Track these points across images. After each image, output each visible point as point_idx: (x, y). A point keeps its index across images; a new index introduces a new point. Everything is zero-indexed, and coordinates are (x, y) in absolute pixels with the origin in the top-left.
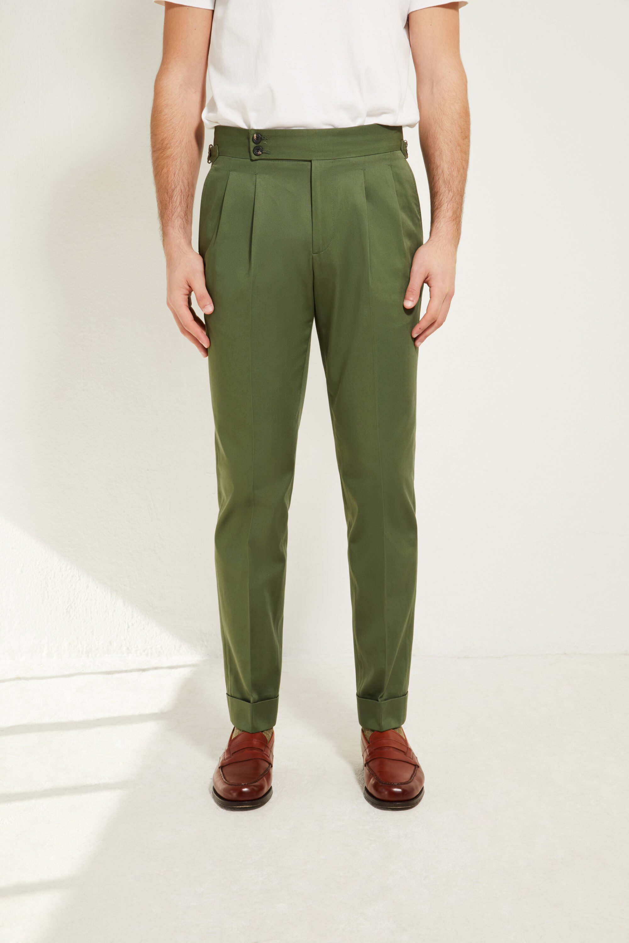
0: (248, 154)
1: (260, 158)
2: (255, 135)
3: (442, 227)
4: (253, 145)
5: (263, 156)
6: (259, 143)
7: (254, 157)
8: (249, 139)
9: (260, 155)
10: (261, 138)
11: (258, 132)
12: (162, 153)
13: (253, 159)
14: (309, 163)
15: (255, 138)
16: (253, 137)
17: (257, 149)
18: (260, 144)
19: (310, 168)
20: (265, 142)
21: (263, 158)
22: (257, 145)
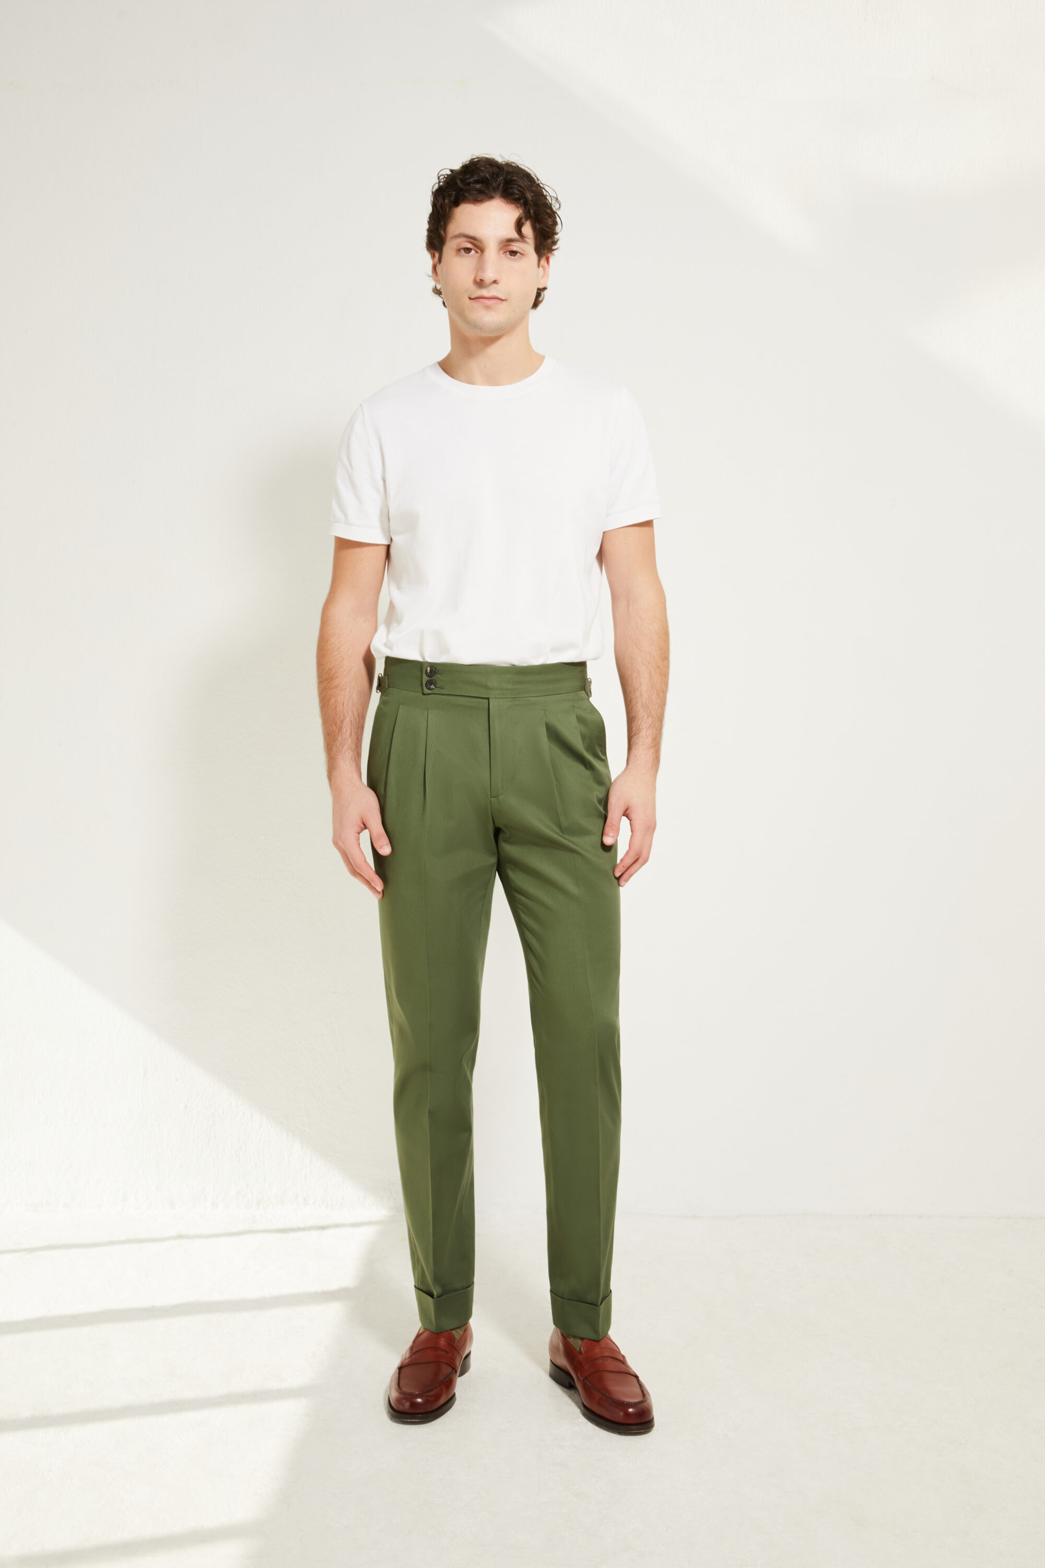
0: (420, 687)
1: (433, 692)
2: (429, 669)
3: (640, 755)
4: (425, 679)
5: (436, 691)
6: (433, 676)
7: (426, 691)
8: (422, 672)
9: (433, 689)
10: (435, 672)
11: (432, 665)
12: (329, 683)
13: (425, 693)
14: (487, 701)
15: (429, 671)
16: (427, 670)
17: (429, 683)
18: (433, 678)
19: (487, 705)
20: (439, 676)
21: (436, 692)
22: (430, 679)
